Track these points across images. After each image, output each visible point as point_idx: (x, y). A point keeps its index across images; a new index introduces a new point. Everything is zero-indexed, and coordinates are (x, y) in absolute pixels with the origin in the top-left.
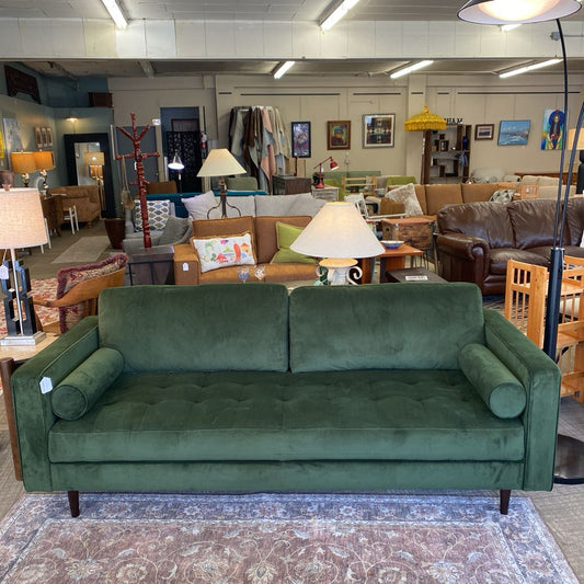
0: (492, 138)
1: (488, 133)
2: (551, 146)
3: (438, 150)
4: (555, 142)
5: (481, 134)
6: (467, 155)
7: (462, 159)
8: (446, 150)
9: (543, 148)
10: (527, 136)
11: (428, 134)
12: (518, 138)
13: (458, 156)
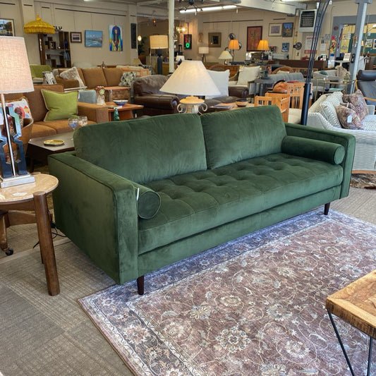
0: (81, 42)
1: (78, 38)
2: (115, 48)
3: (49, 48)
4: (117, 46)
5: (74, 39)
6: (69, 52)
7: (66, 55)
8: (55, 48)
9: (111, 49)
10: (101, 42)
11: (41, 35)
12: (96, 43)
13: (62, 53)
